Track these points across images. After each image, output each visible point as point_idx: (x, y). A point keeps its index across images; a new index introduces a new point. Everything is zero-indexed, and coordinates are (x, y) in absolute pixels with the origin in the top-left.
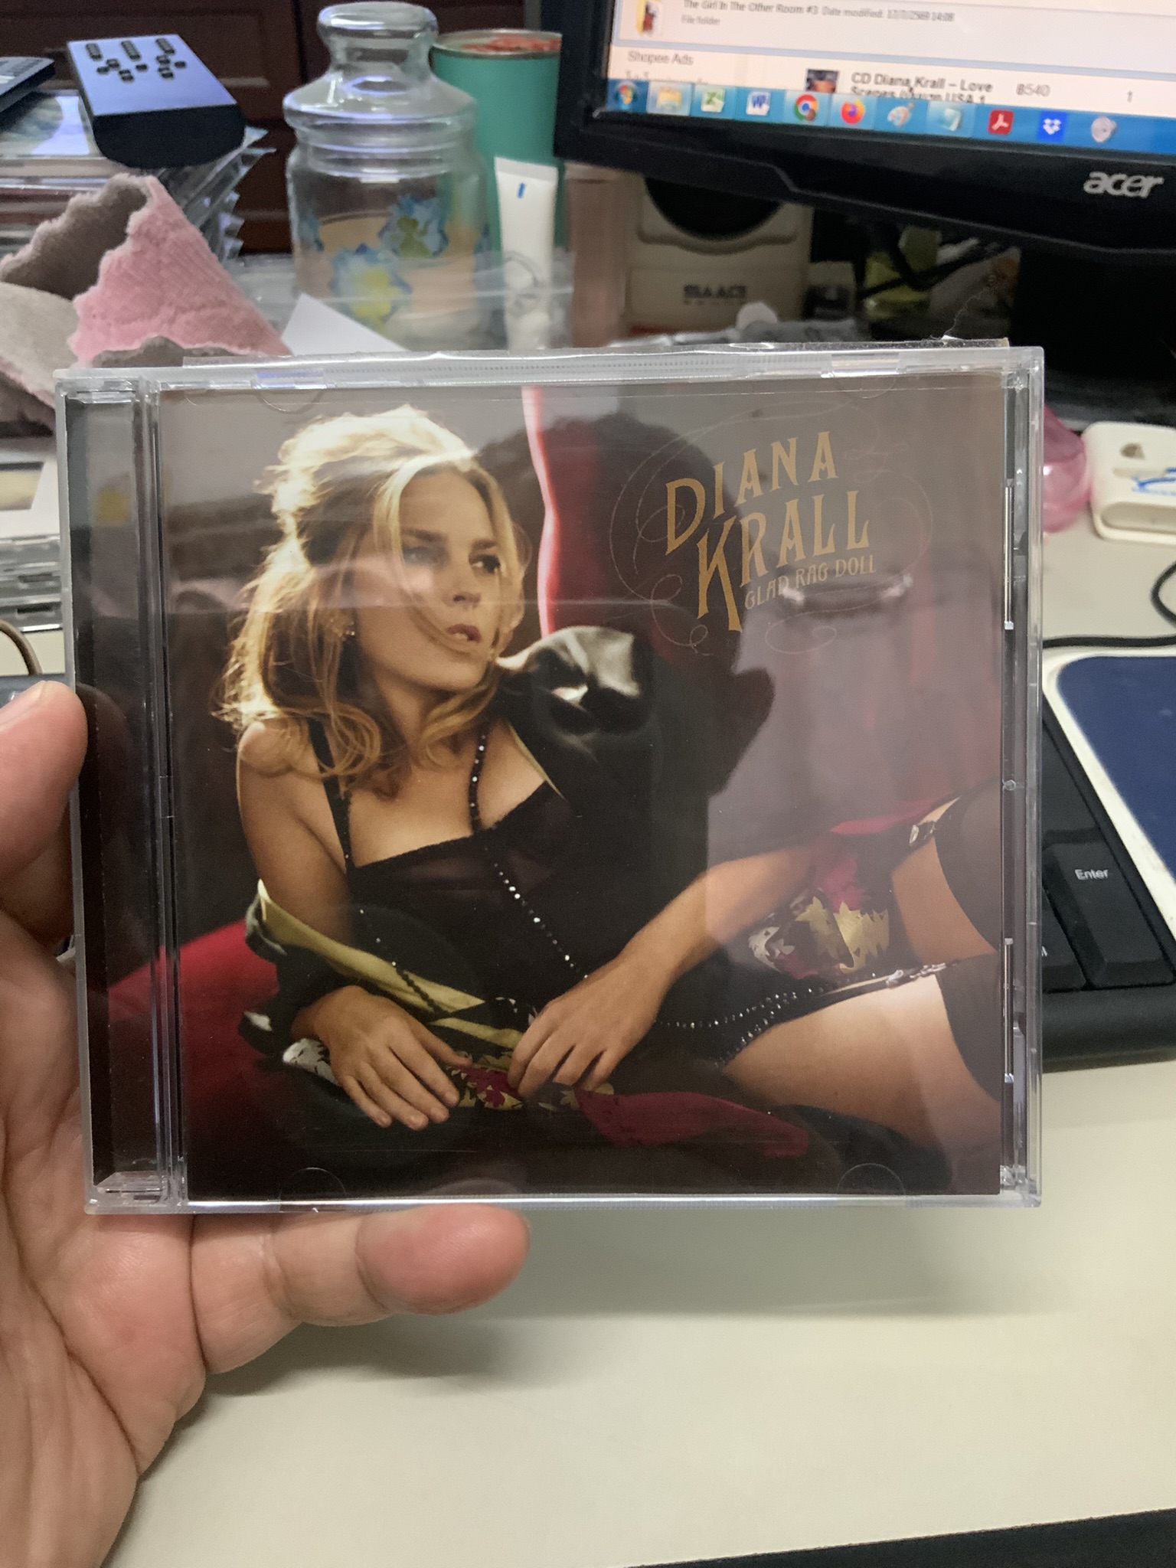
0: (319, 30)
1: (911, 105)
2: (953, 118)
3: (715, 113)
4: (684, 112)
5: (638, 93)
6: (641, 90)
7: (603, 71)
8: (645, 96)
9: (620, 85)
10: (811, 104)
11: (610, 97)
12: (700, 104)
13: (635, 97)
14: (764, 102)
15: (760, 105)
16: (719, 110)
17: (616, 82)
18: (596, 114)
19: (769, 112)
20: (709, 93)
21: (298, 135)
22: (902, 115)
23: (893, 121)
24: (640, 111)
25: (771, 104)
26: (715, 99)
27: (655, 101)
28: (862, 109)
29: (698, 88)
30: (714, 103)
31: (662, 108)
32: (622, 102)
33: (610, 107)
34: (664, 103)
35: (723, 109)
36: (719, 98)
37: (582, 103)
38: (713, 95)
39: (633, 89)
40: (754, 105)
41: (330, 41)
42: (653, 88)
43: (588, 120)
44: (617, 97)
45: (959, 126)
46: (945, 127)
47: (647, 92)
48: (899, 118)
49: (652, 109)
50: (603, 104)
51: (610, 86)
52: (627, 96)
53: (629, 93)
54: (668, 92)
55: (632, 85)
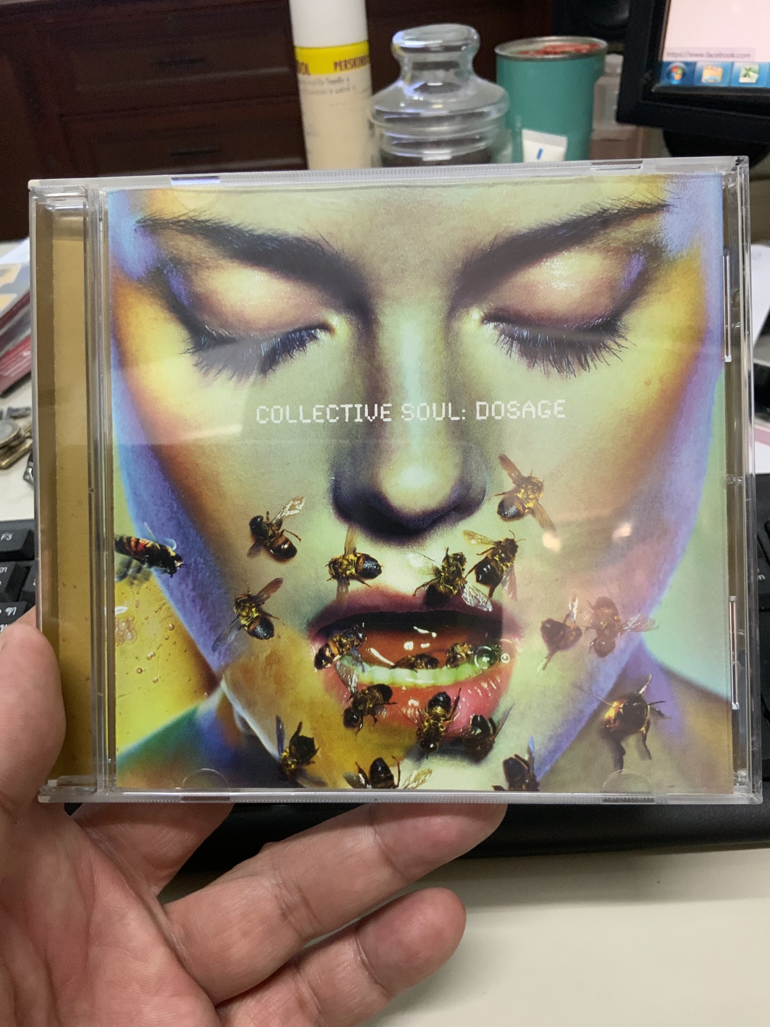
3: (751, 84)
4: (724, 85)
5: (687, 70)
6: (690, 70)
7: (660, 56)
8: (693, 72)
9: (671, 66)
11: (664, 75)
12: (738, 78)
13: (684, 75)
16: (754, 81)
17: (669, 63)
18: (653, 90)
20: (746, 69)
24: (689, 85)
26: (751, 73)
27: (700, 77)
29: (737, 66)
30: (749, 76)
31: (706, 80)
32: (673, 78)
33: (663, 82)
34: (710, 76)
35: (757, 81)
36: (754, 72)
37: (643, 82)
38: (750, 70)
39: (683, 70)
42: (699, 65)
43: (647, 94)
44: (669, 75)
47: (694, 69)
49: (697, 84)
50: (658, 82)
51: (663, 67)
52: (677, 74)
53: (680, 72)
54: (712, 69)
55: (682, 65)
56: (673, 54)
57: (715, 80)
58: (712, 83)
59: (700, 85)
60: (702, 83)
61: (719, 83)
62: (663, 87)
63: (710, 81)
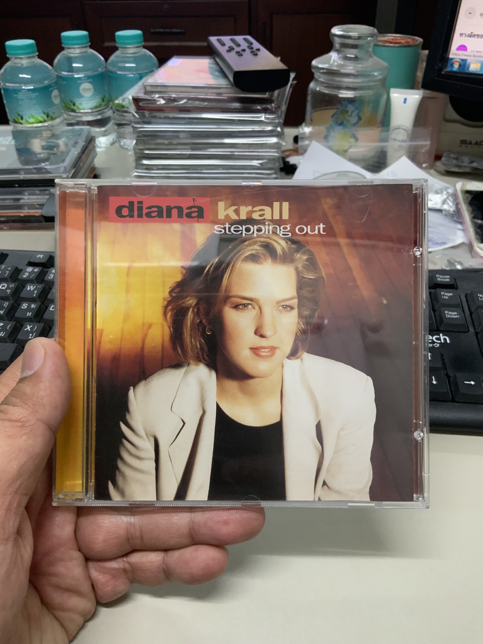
0: (330, 35)
5: (462, 65)
6: (463, 62)
7: (448, 55)
8: (465, 64)
11: (449, 65)
13: (460, 66)
17: (452, 59)
18: (443, 73)
21: (316, 76)
24: (462, 71)
27: (469, 67)
31: (472, 69)
32: (454, 67)
33: (448, 69)
34: (474, 67)
37: (437, 68)
39: (460, 63)
41: (334, 39)
42: (468, 61)
43: (439, 74)
44: (452, 65)
50: (446, 68)
51: (449, 60)
52: (456, 65)
53: (458, 64)
54: (475, 64)
55: (460, 61)
56: (455, 54)
57: (477, 70)
58: (476, 72)
59: (468, 72)
60: (469, 70)
61: (478, 71)
62: (448, 72)
63: (475, 70)
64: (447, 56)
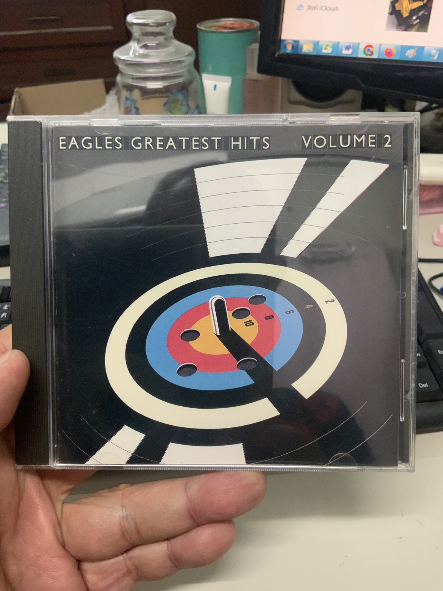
1: (416, 48)
2: (435, 54)
3: (328, 53)
4: (314, 54)
5: (295, 45)
8: (297, 46)
9: (286, 42)
10: (371, 49)
11: (282, 47)
12: (322, 50)
13: (293, 47)
14: (350, 48)
15: (348, 49)
16: (330, 52)
18: (276, 55)
19: (352, 52)
20: (325, 45)
22: (412, 53)
23: (408, 56)
24: (296, 53)
25: (353, 49)
26: (328, 48)
27: (302, 49)
28: (394, 51)
29: (320, 43)
30: (327, 49)
31: (305, 51)
32: (287, 49)
33: (282, 52)
34: (307, 48)
35: (332, 52)
36: (330, 47)
37: (270, 50)
38: (327, 45)
39: (292, 44)
40: (346, 49)
42: (301, 42)
43: (273, 58)
44: (285, 46)
45: (438, 58)
46: (432, 58)
47: (298, 44)
48: (411, 54)
49: (300, 53)
50: (279, 50)
51: (282, 42)
52: (289, 47)
54: (308, 44)
55: (292, 42)
57: (310, 51)
58: (308, 53)
61: (312, 53)
62: (282, 55)
63: (307, 51)
64: (279, 38)
